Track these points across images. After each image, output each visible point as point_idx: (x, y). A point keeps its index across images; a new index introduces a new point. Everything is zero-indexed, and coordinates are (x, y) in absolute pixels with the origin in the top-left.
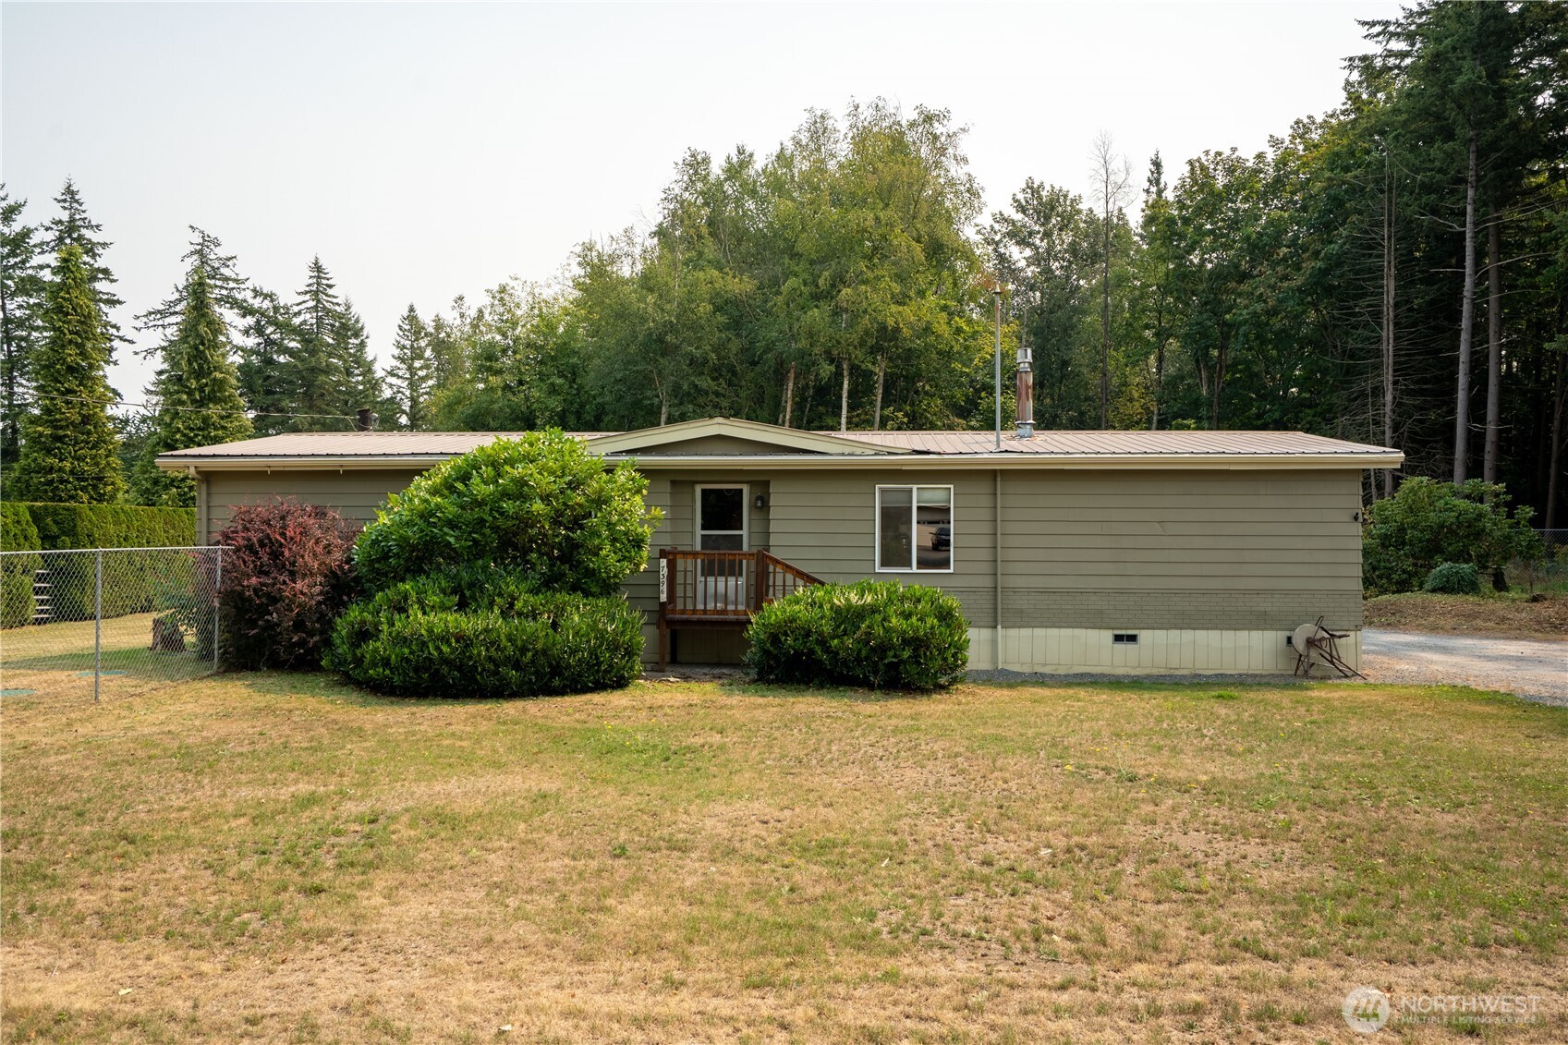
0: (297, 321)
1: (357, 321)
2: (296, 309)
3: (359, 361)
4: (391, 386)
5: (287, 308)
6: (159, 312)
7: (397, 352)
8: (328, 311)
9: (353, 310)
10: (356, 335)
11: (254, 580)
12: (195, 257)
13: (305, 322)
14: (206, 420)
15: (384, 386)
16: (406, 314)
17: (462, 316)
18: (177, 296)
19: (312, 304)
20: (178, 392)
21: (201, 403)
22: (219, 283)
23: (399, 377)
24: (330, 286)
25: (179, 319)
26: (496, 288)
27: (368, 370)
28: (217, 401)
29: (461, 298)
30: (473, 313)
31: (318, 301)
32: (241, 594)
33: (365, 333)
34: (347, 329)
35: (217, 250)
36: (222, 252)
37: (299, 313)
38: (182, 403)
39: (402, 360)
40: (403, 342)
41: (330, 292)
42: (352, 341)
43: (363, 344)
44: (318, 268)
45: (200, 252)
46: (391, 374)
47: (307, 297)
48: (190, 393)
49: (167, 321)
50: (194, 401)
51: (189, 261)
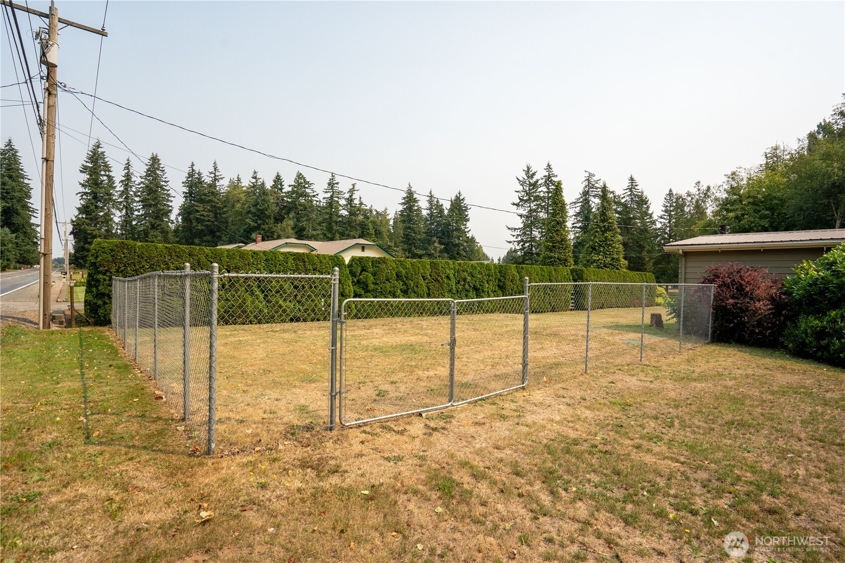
0: (623, 201)
1: (646, 198)
2: (622, 196)
3: (647, 214)
4: (661, 222)
5: (619, 196)
6: (574, 202)
7: (664, 209)
8: (635, 196)
9: (644, 194)
10: (646, 204)
11: (731, 301)
12: (587, 182)
13: (626, 201)
14: (606, 238)
15: (657, 222)
16: (668, 193)
17: (699, 190)
18: (580, 196)
19: (629, 193)
20: (596, 228)
21: (604, 232)
22: (594, 190)
23: (664, 219)
24: (636, 186)
25: (580, 204)
26: (730, 173)
27: (651, 216)
28: (610, 230)
29: (699, 182)
30: (705, 188)
31: (632, 192)
32: (725, 308)
33: (649, 202)
34: (642, 201)
35: (593, 178)
36: (595, 178)
37: (624, 197)
38: (597, 232)
39: (666, 211)
40: (666, 204)
41: (636, 188)
42: (644, 206)
43: (648, 207)
44: (632, 179)
45: (588, 180)
46: (661, 218)
47: (628, 191)
48: (600, 228)
49: (577, 205)
50: (602, 231)
51: (584, 183)
